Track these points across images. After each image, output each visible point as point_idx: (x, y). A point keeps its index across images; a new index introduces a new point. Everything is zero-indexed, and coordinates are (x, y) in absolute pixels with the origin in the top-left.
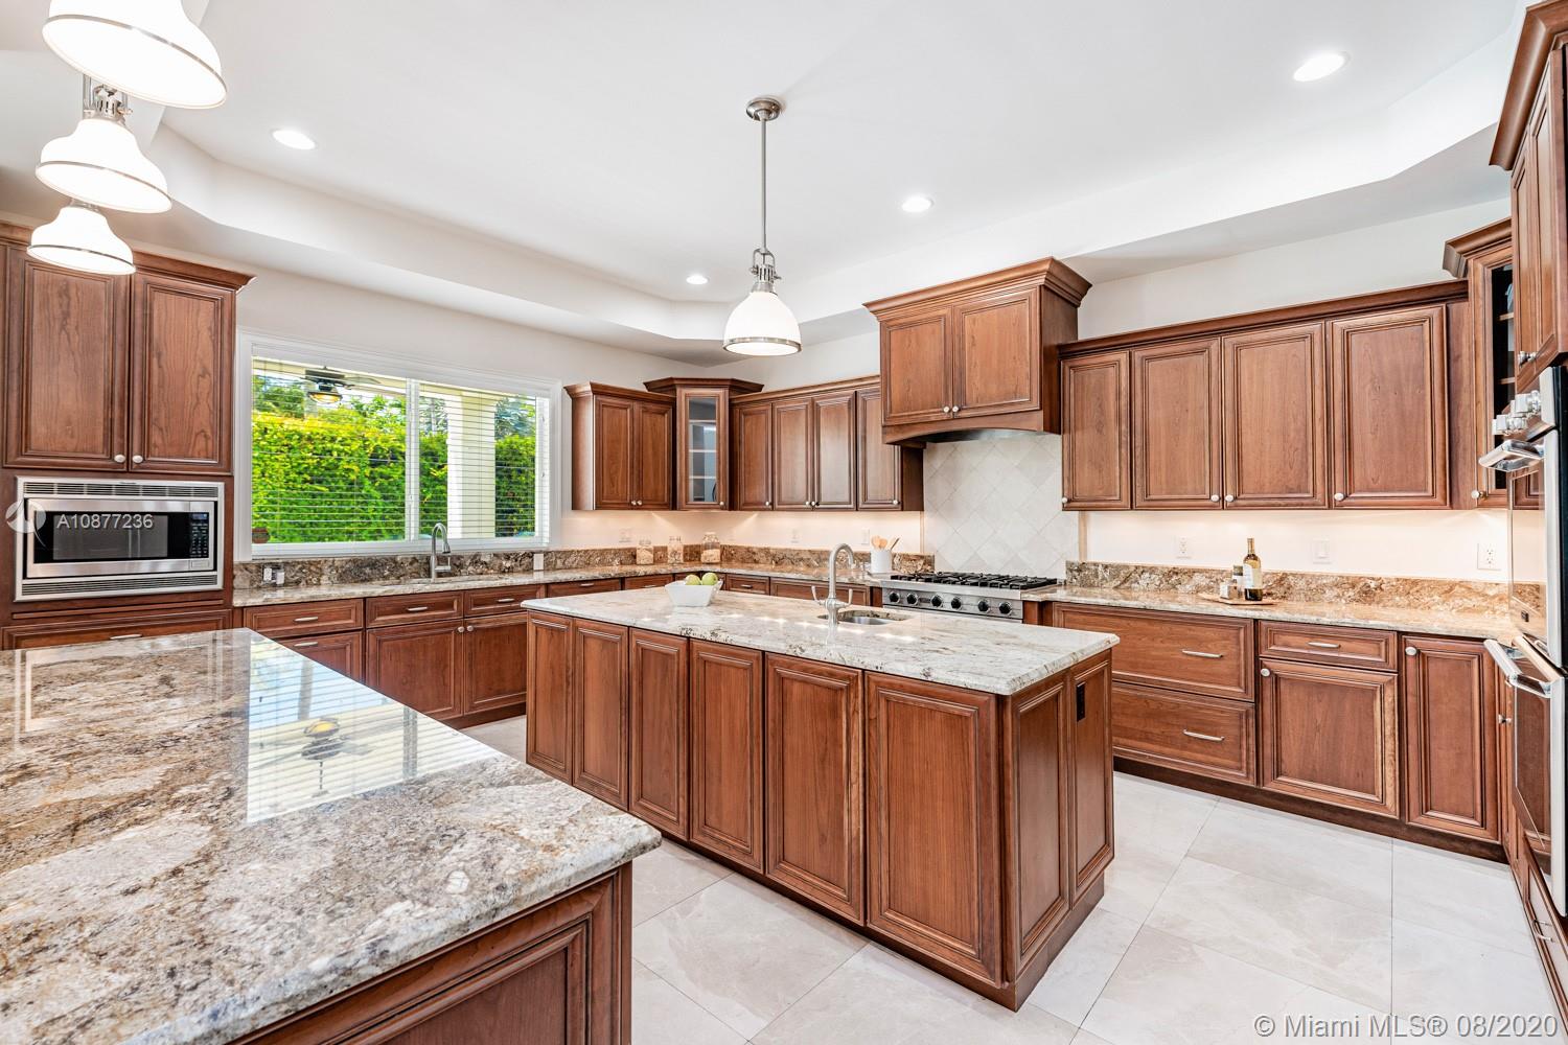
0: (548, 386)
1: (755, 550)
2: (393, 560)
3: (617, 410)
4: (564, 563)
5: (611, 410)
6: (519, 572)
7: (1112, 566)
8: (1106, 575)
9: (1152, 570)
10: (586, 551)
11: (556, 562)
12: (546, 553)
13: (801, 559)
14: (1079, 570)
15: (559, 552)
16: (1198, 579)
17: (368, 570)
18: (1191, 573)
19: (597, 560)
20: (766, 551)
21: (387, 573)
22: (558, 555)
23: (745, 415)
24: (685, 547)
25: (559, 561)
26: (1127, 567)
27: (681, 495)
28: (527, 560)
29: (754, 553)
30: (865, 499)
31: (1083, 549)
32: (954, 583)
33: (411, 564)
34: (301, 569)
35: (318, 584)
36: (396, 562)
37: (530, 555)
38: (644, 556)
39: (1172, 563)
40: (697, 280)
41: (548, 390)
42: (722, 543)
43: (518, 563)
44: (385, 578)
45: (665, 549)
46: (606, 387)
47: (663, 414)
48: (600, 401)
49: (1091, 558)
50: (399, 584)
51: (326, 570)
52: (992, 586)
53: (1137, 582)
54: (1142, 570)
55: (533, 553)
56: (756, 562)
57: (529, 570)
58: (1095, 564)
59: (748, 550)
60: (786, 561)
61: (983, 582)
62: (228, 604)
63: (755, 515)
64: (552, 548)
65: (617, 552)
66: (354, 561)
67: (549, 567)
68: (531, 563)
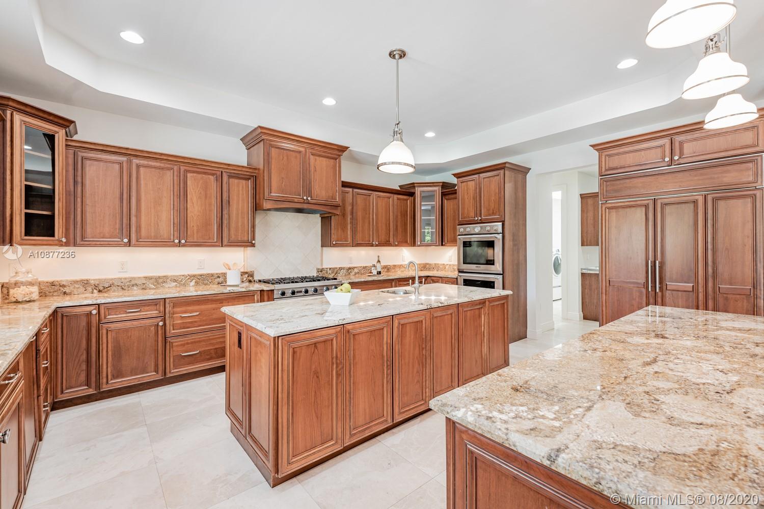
7: (332, 268)
8: (330, 272)
9: (343, 268)
14: (321, 271)
16: (356, 270)
18: (353, 268)
26: (336, 268)
31: (322, 264)
32: (289, 283)
39: (349, 266)
49: (324, 267)
52: (296, 282)
53: (339, 273)
54: (341, 269)
58: (327, 268)
61: (293, 281)
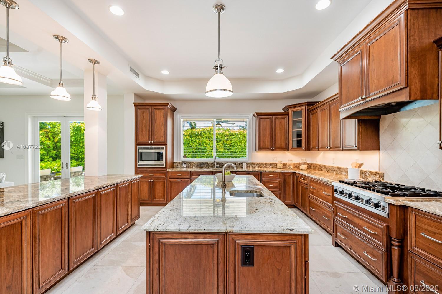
0: (248, 115)
1: (322, 166)
2: (207, 163)
3: (266, 120)
4: (252, 166)
5: (264, 120)
6: (239, 168)
10: (260, 163)
11: (250, 166)
12: (247, 163)
13: (334, 171)
15: (251, 163)
17: (202, 165)
19: (264, 166)
20: (324, 166)
21: (206, 166)
22: (251, 164)
23: (312, 114)
24: (294, 164)
25: (251, 166)
27: (290, 146)
28: (241, 165)
29: (321, 167)
30: (345, 144)
33: (211, 164)
34: (189, 164)
35: (192, 168)
36: (208, 164)
37: (242, 163)
38: (280, 166)
40: (280, 71)
41: (248, 117)
42: (308, 162)
43: (238, 166)
44: (206, 167)
45: (287, 164)
46: (261, 113)
47: (284, 119)
48: (259, 118)
50: (208, 169)
51: (194, 165)
55: (243, 163)
56: (322, 170)
57: (242, 168)
59: (320, 166)
60: (330, 171)
62: (166, 170)
63: (323, 152)
64: (249, 162)
65: (271, 164)
66: (199, 163)
67: (247, 167)
68: (242, 166)
